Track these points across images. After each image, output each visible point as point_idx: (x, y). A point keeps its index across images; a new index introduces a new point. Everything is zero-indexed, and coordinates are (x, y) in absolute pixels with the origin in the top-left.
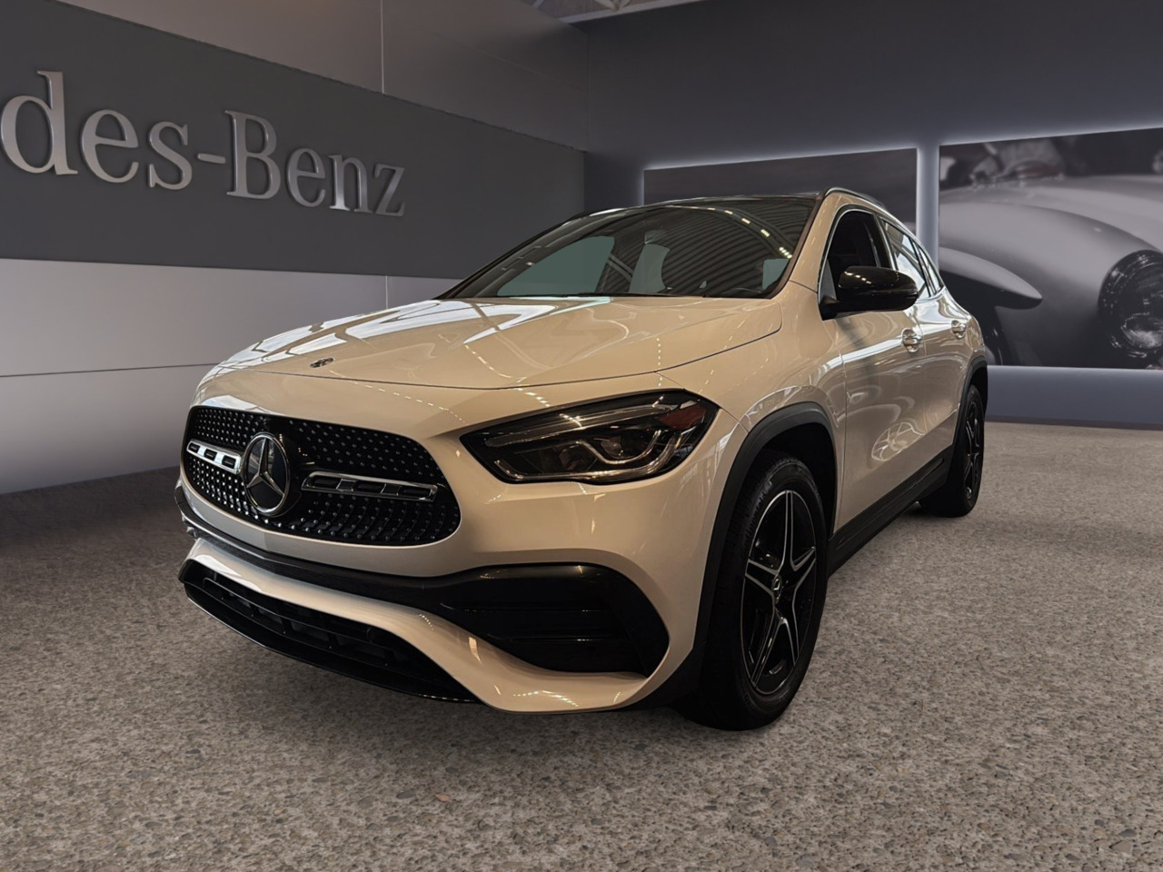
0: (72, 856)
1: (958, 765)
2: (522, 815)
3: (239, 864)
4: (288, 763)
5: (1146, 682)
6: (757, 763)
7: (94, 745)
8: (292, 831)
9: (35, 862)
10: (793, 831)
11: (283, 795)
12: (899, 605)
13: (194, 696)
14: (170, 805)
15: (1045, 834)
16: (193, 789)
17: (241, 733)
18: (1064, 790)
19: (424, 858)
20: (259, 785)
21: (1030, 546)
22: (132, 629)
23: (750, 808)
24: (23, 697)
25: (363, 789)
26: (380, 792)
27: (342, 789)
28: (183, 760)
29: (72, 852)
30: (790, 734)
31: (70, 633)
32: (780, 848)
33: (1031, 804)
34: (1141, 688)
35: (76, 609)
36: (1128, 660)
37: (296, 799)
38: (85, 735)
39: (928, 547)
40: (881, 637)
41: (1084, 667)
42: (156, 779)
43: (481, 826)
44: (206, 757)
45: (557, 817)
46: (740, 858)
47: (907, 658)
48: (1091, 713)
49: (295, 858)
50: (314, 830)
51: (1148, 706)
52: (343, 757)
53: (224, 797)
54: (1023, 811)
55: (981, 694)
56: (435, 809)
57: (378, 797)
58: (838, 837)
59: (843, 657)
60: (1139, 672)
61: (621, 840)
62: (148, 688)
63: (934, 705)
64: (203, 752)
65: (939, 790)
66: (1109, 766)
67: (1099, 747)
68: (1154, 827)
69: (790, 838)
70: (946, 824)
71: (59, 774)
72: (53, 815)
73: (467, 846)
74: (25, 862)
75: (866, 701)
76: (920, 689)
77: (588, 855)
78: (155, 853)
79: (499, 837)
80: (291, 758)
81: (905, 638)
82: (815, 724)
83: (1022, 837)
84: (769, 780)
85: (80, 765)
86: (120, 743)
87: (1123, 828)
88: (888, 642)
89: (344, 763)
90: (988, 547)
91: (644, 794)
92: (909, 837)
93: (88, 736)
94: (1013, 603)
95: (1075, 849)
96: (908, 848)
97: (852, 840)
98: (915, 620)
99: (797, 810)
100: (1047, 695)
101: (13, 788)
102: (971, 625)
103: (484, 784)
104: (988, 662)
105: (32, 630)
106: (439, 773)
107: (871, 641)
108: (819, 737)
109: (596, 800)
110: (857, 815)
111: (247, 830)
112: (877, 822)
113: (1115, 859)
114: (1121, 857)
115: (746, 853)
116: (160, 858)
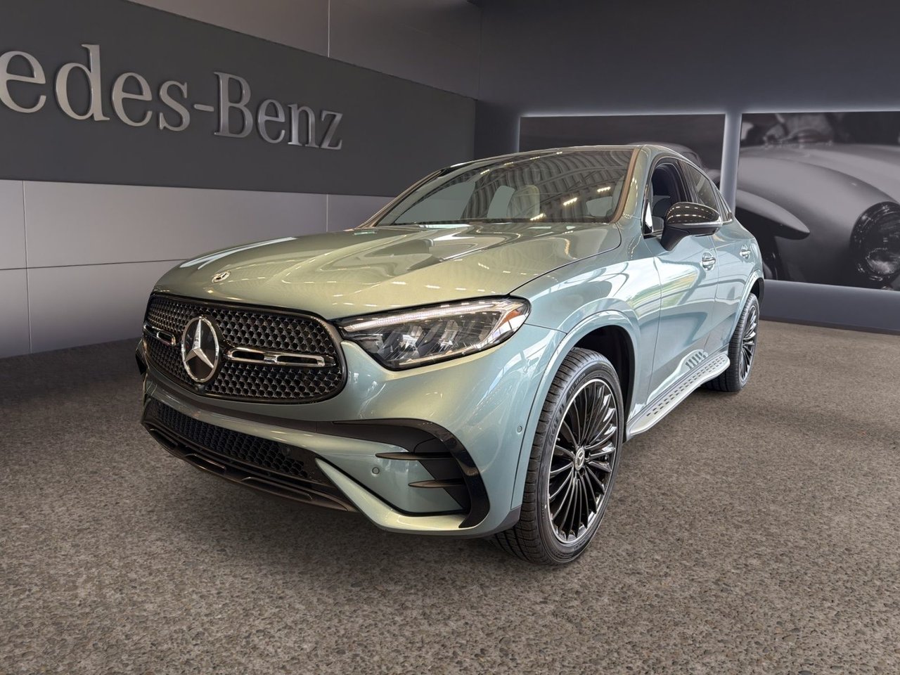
0: (159, 614)
1: (699, 582)
2: (428, 601)
3: (260, 623)
4: (283, 561)
5: (830, 532)
6: (574, 575)
7: (159, 543)
8: (290, 605)
9: (138, 616)
10: (593, 619)
11: (281, 582)
12: (678, 468)
13: (216, 512)
14: (212, 584)
15: (745, 628)
16: (225, 575)
17: (250, 539)
18: (762, 602)
19: (370, 625)
20: (266, 574)
21: (774, 427)
22: (168, 462)
23: (568, 603)
24: (106, 508)
25: (330, 580)
26: (341, 583)
27: (317, 580)
28: (216, 555)
29: (159, 611)
30: (596, 557)
31: (128, 462)
32: (583, 629)
33: (740, 609)
34: (825, 535)
35: (128, 445)
36: (822, 516)
37: (289, 585)
38: (152, 536)
39: (704, 425)
40: (663, 492)
41: (792, 519)
42: (201, 567)
43: (403, 607)
44: (231, 555)
45: (449, 604)
46: (559, 634)
47: (678, 507)
48: (790, 552)
49: (293, 622)
50: (303, 605)
51: (827, 549)
52: (316, 559)
53: (245, 581)
54: (734, 613)
55: (722, 535)
56: (375, 595)
57: (340, 586)
58: (619, 624)
59: (636, 505)
60: (828, 525)
61: (489, 620)
62: (186, 505)
63: (690, 542)
64: (228, 551)
65: (685, 598)
66: (793, 587)
67: (790, 574)
68: (812, 628)
69: (590, 624)
70: (686, 620)
71: (141, 562)
72: (142, 587)
73: (396, 619)
74: (132, 616)
75: (648, 537)
76: (683, 530)
77: (468, 628)
78: (210, 614)
79: (415, 613)
80: (283, 558)
81: (678, 492)
82: (614, 550)
83: (731, 630)
84: (581, 586)
85: (152, 556)
86: (175, 543)
87: (793, 627)
88: (667, 495)
89: (317, 562)
90: (745, 426)
91: (503, 592)
92: (662, 626)
93: (153, 537)
94: (754, 470)
95: (761, 639)
96: (661, 633)
97: (627, 626)
98: (687, 480)
99: (597, 606)
100: (764, 538)
101: (114, 569)
102: (724, 485)
103: (405, 580)
104: (730, 513)
105: (102, 459)
106: (376, 571)
107: (656, 494)
108: (615, 559)
109: (474, 594)
110: (633, 611)
111: (262, 602)
112: (644, 616)
113: (784, 646)
114: (788, 645)
115: (563, 631)
116: (212, 618)
